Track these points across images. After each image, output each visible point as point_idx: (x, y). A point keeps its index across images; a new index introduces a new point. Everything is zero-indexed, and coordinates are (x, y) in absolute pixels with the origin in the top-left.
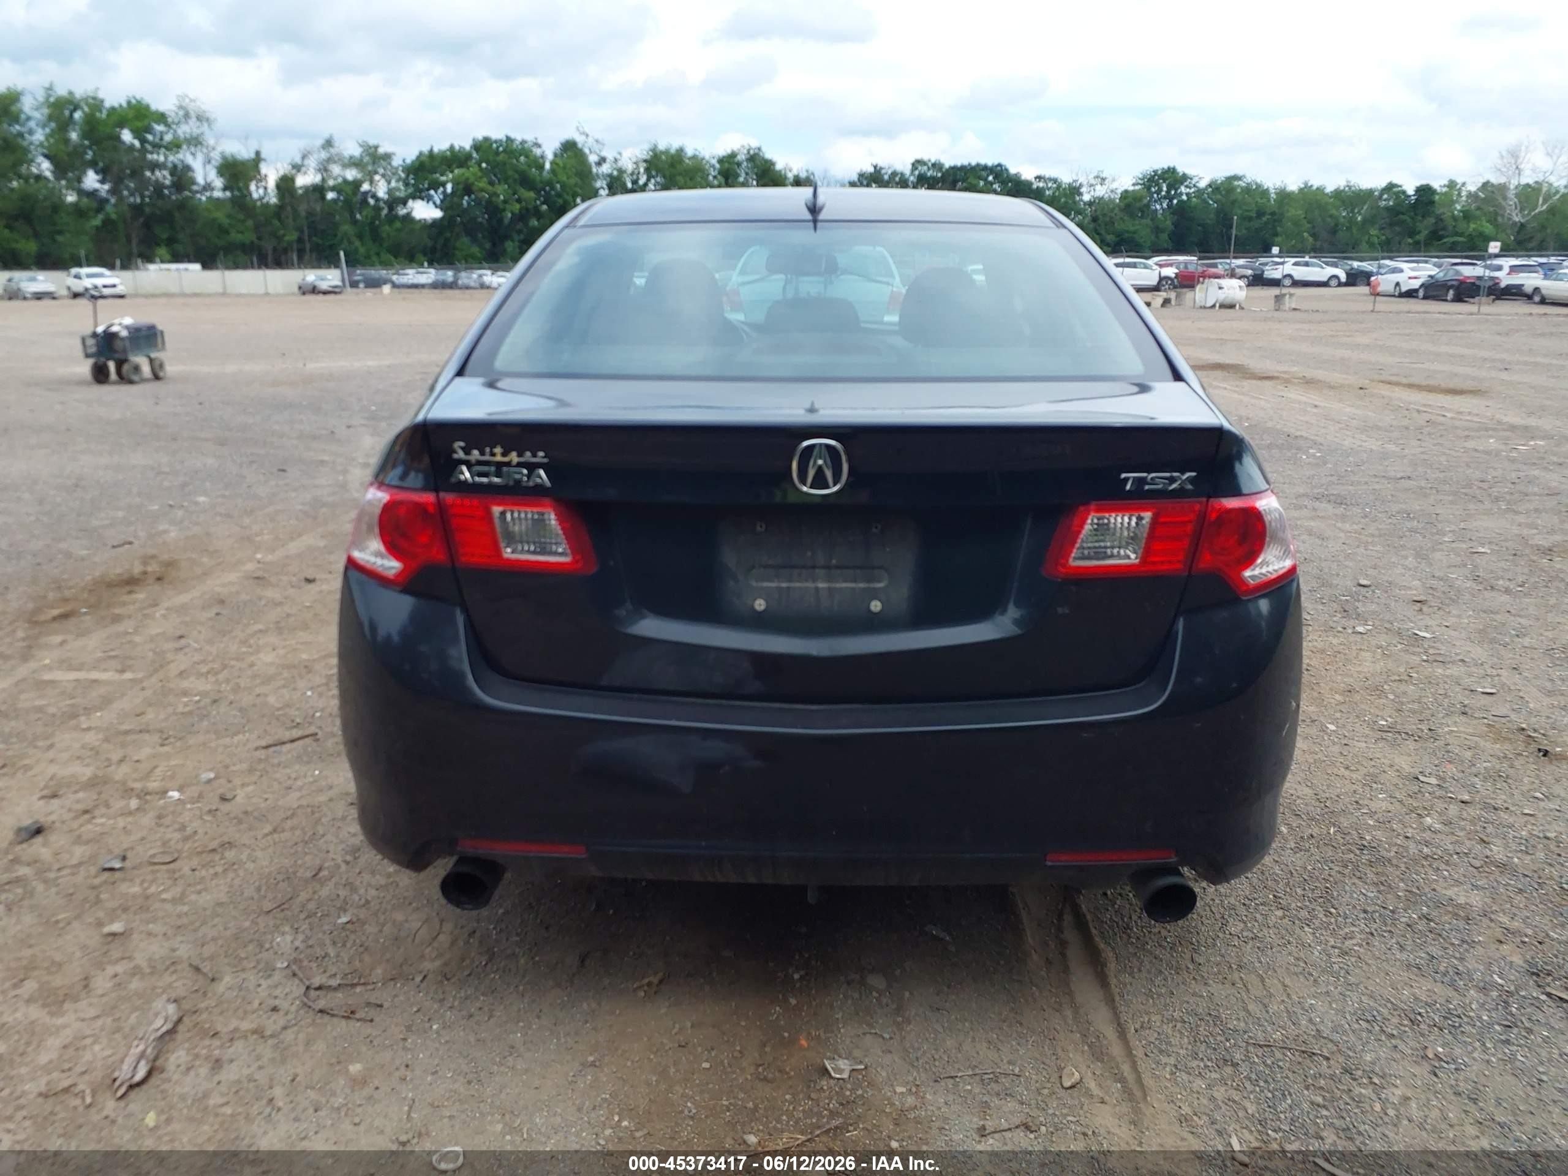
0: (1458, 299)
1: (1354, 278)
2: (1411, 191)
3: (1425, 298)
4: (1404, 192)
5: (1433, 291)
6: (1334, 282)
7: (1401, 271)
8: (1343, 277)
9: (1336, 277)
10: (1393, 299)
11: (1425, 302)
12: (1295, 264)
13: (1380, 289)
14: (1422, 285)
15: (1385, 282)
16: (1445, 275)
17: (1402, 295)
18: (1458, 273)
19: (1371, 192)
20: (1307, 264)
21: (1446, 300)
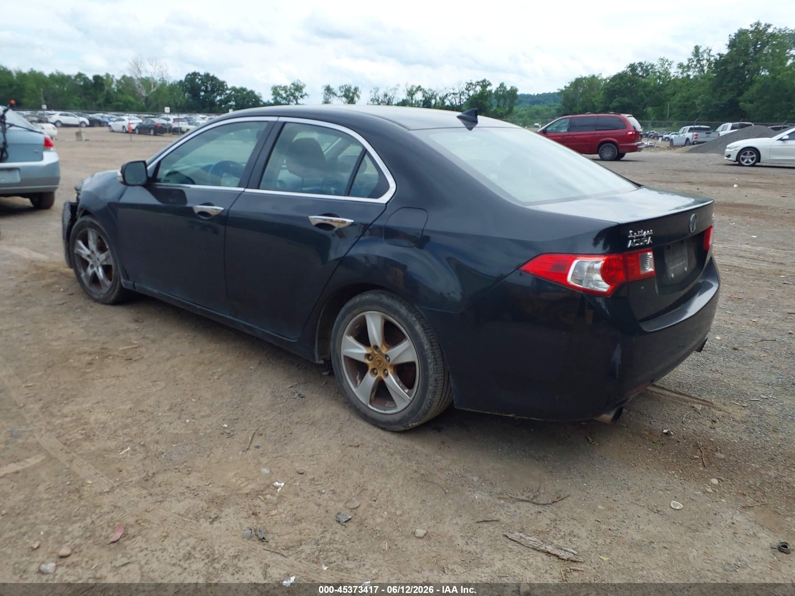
0: (155, 134)
1: (93, 123)
2: (91, 78)
3: (140, 133)
4: (87, 78)
5: (143, 130)
6: (83, 125)
7: (124, 120)
8: (87, 122)
9: (83, 122)
10: (122, 134)
11: (140, 136)
12: (61, 115)
13: (114, 129)
14: (137, 127)
15: (117, 125)
16: (147, 122)
17: (127, 132)
18: (153, 122)
19: (69, 77)
20: (67, 115)
21: (150, 135)
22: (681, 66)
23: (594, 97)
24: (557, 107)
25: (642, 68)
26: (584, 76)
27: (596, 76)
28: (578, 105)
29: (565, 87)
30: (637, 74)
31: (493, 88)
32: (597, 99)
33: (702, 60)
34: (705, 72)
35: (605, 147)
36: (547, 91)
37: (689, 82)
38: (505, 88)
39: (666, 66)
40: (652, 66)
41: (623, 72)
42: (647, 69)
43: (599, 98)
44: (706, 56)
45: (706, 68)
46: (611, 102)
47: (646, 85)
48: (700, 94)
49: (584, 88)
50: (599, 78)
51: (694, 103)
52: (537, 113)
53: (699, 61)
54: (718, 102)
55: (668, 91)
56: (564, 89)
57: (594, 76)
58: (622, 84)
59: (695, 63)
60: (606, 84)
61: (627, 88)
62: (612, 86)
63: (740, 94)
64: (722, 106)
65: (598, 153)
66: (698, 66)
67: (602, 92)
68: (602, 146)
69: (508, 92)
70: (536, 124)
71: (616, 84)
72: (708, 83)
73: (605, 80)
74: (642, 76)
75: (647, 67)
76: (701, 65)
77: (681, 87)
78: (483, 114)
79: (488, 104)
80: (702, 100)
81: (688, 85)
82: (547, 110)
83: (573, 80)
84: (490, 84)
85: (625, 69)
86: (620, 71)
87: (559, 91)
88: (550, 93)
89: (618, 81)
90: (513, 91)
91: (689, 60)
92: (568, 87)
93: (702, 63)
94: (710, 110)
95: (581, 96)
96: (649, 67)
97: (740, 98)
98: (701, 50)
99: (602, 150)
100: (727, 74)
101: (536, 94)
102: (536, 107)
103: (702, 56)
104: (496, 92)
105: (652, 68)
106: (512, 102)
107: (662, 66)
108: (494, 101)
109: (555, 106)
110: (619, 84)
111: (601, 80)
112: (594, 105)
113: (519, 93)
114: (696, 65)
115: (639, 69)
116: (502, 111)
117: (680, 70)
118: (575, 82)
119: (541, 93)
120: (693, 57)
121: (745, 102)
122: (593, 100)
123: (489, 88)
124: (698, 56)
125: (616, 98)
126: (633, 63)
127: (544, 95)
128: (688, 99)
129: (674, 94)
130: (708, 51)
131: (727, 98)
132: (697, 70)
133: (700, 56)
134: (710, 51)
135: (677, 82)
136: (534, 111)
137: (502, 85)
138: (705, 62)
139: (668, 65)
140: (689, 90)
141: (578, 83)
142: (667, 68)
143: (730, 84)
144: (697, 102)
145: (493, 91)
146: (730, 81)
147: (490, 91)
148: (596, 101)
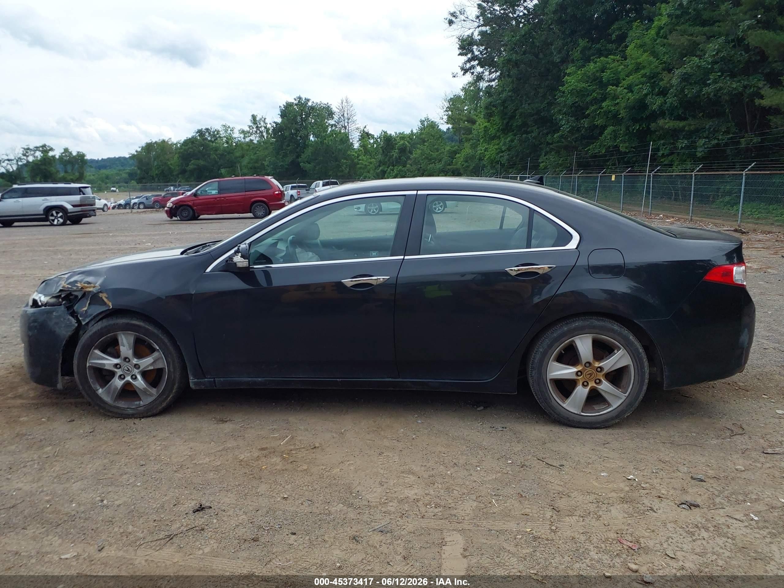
22: (243, 132)
23: (168, 160)
24: (127, 171)
25: (209, 133)
26: (154, 141)
27: (166, 140)
28: (154, 169)
29: (137, 151)
30: (206, 139)
31: (57, 153)
32: (172, 162)
33: (261, 127)
34: (265, 138)
35: (256, 206)
36: (112, 156)
37: (253, 146)
38: (71, 153)
39: (229, 132)
40: (218, 132)
41: (193, 137)
42: (215, 135)
43: (174, 161)
44: (262, 123)
45: (265, 134)
46: (187, 165)
47: (216, 149)
48: (266, 156)
49: (156, 152)
50: (170, 143)
51: (263, 164)
52: (107, 177)
53: (257, 127)
54: (282, 163)
55: (238, 154)
56: (136, 153)
57: (164, 141)
58: (195, 148)
59: (255, 129)
60: (177, 148)
61: (200, 152)
62: (185, 150)
63: (298, 156)
64: (287, 166)
65: (251, 213)
66: (258, 132)
67: (177, 155)
68: (255, 205)
69: (74, 157)
70: (112, 189)
71: (189, 148)
72: (271, 147)
73: (176, 144)
74: (210, 141)
75: (214, 132)
76: (260, 131)
77: (247, 150)
78: (50, 180)
79: (53, 170)
80: (270, 162)
81: (253, 148)
82: (117, 174)
83: (144, 145)
84: (51, 149)
85: (194, 134)
86: (190, 136)
87: (131, 155)
88: (115, 157)
89: (190, 145)
90: (81, 157)
91: (250, 127)
92: (139, 152)
93: (261, 130)
94: (278, 171)
95: (155, 160)
96: (216, 133)
97: (300, 160)
98: (258, 119)
99: (255, 209)
100: (285, 139)
101: (100, 159)
102: (104, 172)
103: (260, 124)
104: (61, 157)
105: (218, 134)
106: (82, 167)
107: (226, 132)
108: (60, 167)
109: (124, 170)
110: (192, 148)
111: (172, 144)
112: (170, 168)
113: (86, 158)
114: (256, 132)
115: (207, 134)
116: (72, 177)
117: (242, 136)
118: (146, 146)
119: (105, 157)
120: (252, 125)
121: (304, 163)
122: (169, 163)
123: (51, 154)
124: (257, 123)
125: (191, 161)
126: (200, 129)
127: (109, 160)
128: (257, 161)
129: (243, 157)
130: (263, 119)
131: (289, 159)
132: (258, 135)
133: (258, 124)
134: (265, 120)
135: (243, 146)
136: (104, 175)
137: (66, 150)
138: (263, 128)
139: (230, 131)
140: (256, 153)
141: (149, 147)
142: (230, 133)
143: (289, 148)
144: (266, 163)
145: (57, 157)
146: (288, 145)
147: (54, 157)
148: (171, 164)
